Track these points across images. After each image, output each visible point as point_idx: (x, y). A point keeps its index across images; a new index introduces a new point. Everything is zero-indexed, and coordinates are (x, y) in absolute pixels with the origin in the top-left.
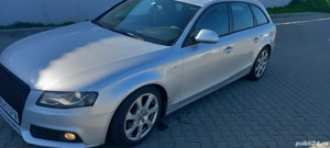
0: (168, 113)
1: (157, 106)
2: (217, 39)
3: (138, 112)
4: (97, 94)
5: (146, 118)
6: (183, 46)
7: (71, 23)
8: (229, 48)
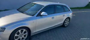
0: (31, 35)
1: (27, 33)
2: (47, 15)
3: (20, 34)
4: (5, 28)
5: (23, 36)
6: (37, 16)
7: (8, 10)
8: (53, 17)
